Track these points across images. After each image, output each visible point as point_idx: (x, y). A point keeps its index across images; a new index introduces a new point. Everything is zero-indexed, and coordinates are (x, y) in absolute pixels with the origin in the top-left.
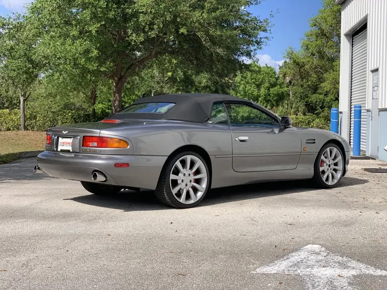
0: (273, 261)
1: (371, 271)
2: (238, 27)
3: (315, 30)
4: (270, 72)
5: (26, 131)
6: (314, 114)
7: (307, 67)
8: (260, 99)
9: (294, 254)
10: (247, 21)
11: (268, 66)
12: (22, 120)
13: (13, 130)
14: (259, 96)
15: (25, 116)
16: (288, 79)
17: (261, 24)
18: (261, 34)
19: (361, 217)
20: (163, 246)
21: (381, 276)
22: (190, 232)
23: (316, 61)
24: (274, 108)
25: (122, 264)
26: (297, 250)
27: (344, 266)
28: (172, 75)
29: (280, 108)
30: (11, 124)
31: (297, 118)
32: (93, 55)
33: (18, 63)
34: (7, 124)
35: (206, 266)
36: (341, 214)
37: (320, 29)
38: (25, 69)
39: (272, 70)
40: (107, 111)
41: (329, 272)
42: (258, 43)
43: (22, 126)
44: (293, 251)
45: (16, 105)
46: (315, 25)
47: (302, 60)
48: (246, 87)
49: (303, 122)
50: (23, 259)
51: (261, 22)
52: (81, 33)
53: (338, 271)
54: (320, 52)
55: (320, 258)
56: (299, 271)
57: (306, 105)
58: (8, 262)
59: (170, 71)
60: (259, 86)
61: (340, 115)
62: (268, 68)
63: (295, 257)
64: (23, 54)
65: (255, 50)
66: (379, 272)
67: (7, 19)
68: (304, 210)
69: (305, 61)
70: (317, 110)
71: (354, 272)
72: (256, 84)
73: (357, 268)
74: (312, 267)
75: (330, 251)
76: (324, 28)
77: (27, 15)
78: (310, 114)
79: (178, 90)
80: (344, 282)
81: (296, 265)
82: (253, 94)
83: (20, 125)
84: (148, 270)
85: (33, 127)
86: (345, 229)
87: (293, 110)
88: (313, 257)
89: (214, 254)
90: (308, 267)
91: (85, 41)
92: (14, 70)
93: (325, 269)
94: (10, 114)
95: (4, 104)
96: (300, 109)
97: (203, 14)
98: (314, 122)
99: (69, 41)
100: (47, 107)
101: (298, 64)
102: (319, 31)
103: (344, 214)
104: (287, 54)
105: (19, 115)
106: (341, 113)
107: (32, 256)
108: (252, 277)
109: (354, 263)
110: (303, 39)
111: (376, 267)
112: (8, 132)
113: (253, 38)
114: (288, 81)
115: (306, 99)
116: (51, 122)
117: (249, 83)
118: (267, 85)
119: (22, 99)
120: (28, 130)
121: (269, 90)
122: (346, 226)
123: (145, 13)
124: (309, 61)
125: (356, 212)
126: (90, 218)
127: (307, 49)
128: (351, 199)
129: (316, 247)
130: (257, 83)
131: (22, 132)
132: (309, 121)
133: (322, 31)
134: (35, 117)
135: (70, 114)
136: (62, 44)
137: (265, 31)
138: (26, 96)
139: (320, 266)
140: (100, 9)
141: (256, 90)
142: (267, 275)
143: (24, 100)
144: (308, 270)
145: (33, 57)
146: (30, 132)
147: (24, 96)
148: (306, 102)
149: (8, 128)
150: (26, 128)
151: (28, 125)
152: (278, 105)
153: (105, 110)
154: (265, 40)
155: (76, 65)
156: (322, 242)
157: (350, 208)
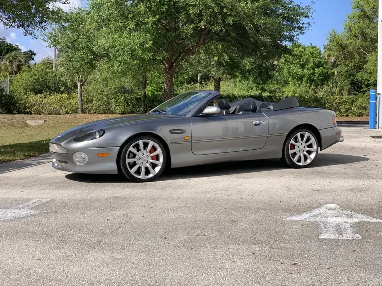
0: (299, 214)
1: (370, 220)
2: (281, 14)
3: (358, 12)
4: (315, 52)
5: (83, 114)
6: (359, 93)
7: (350, 48)
8: (305, 79)
9: (316, 209)
10: (290, 9)
11: (314, 45)
12: (79, 103)
13: (72, 113)
14: (304, 76)
15: (82, 100)
16: (333, 59)
17: (302, 11)
18: (304, 20)
19: (375, 185)
20: (220, 205)
21: (375, 223)
22: (239, 196)
23: (359, 42)
24: (319, 87)
25: (192, 215)
26: (318, 207)
27: (351, 217)
28: (218, 59)
29: (325, 87)
30: (70, 107)
31: (340, 98)
32: (148, 46)
33: (81, 55)
34: (65, 108)
35: (251, 217)
36: (360, 183)
37: (362, 11)
38: (87, 59)
39: (317, 50)
40: (156, 93)
41: (338, 220)
42: (301, 28)
43: (79, 110)
44: (315, 208)
45: (71, 89)
46: (357, 7)
47: (345, 42)
48: (290, 68)
49: (347, 102)
50: (123, 212)
51: (303, 9)
52: (136, 25)
53: (345, 220)
54: (362, 34)
55: (334, 212)
56: (317, 220)
57: (351, 84)
58: (113, 213)
59: (216, 56)
60: (303, 66)
61: (378, 96)
62: (313, 47)
63: (316, 212)
64: (85, 46)
65: (298, 35)
66: (375, 220)
67: (69, 14)
68: (331, 180)
69: (348, 42)
70: (363, 88)
71: (356, 220)
72: (300, 64)
73: (360, 218)
74: (327, 217)
75: (344, 208)
76: (366, 9)
77: (87, 9)
78: (355, 92)
79: (224, 73)
80: (348, 226)
81: (316, 216)
82: (298, 73)
83: (78, 109)
84: (211, 218)
85: (89, 111)
86: (359, 194)
87: (338, 89)
88: (330, 212)
89: (257, 210)
90: (324, 217)
91: (140, 33)
92: (78, 61)
93: (336, 218)
94: (68, 99)
95: (60, 88)
96: (345, 88)
97: (248, 5)
98: (357, 101)
99: (126, 34)
100: (99, 91)
101: (341, 46)
102: (362, 13)
103: (362, 183)
104: (330, 36)
105: (76, 99)
106: (379, 94)
107: (128, 210)
108: (283, 223)
109: (359, 215)
110: (346, 21)
111: (373, 217)
112: (67, 116)
113: (296, 24)
114: (333, 60)
115: (352, 78)
116: (105, 105)
117: (293, 63)
118: (311, 65)
119: (79, 85)
120: (84, 113)
121: (314, 69)
122: (361, 191)
123: (194, 6)
124: (352, 43)
125: (372, 181)
126: (162, 187)
127: (350, 30)
128: (372, 172)
129: (333, 206)
130: (302, 63)
131: (80, 115)
132: (353, 100)
133: (365, 13)
134: (91, 101)
135: (123, 98)
136: (120, 37)
137: (307, 17)
138: (83, 82)
139: (333, 217)
140: (153, 4)
141: (301, 70)
142: (294, 222)
143: (81, 86)
144: (324, 219)
145: (94, 49)
146: (87, 115)
147: (81, 81)
148: (352, 81)
149: (67, 111)
150: (83, 111)
151: (85, 109)
152: (322, 85)
153: (154, 93)
154: (308, 25)
155: (133, 56)
156: (338, 203)
157: (369, 179)
